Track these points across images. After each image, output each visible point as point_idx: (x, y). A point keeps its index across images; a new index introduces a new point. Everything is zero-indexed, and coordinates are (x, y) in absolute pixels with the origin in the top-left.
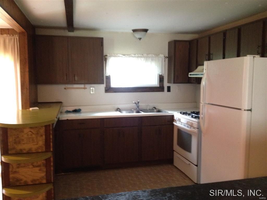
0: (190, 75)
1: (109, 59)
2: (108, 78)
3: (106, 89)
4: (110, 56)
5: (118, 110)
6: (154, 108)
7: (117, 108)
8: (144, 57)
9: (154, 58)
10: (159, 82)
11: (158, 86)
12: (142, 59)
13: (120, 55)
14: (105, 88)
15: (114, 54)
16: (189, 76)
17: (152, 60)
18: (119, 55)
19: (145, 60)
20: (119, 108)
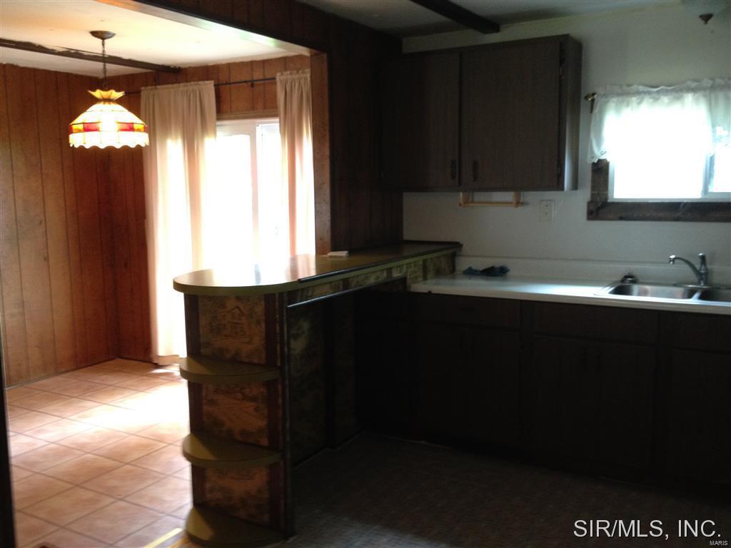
2: (601, 170)
3: (593, 208)
4: (605, 95)
7: (628, 274)
13: (641, 88)
14: (589, 203)
15: (621, 86)
18: (635, 87)
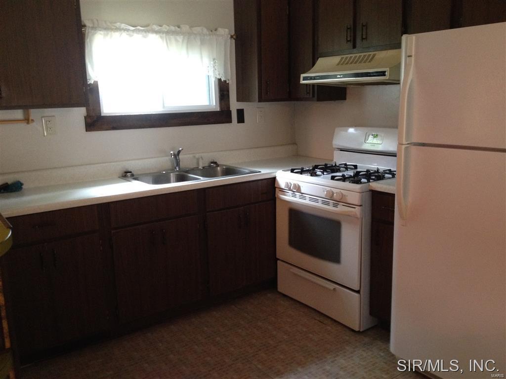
0: (305, 79)
1: (90, 34)
3: (89, 121)
4: (95, 28)
5: (127, 175)
6: (212, 163)
7: (125, 170)
8: (183, 34)
9: (206, 37)
10: (218, 99)
11: (218, 109)
12: (178, 38)
13: (123, 26)
14: (86, 118)
15: (106, 22)
16: (302, 82)
17: (203, 43)
18: (118, 24)
19: (186, 41)
20: (130, 170)
